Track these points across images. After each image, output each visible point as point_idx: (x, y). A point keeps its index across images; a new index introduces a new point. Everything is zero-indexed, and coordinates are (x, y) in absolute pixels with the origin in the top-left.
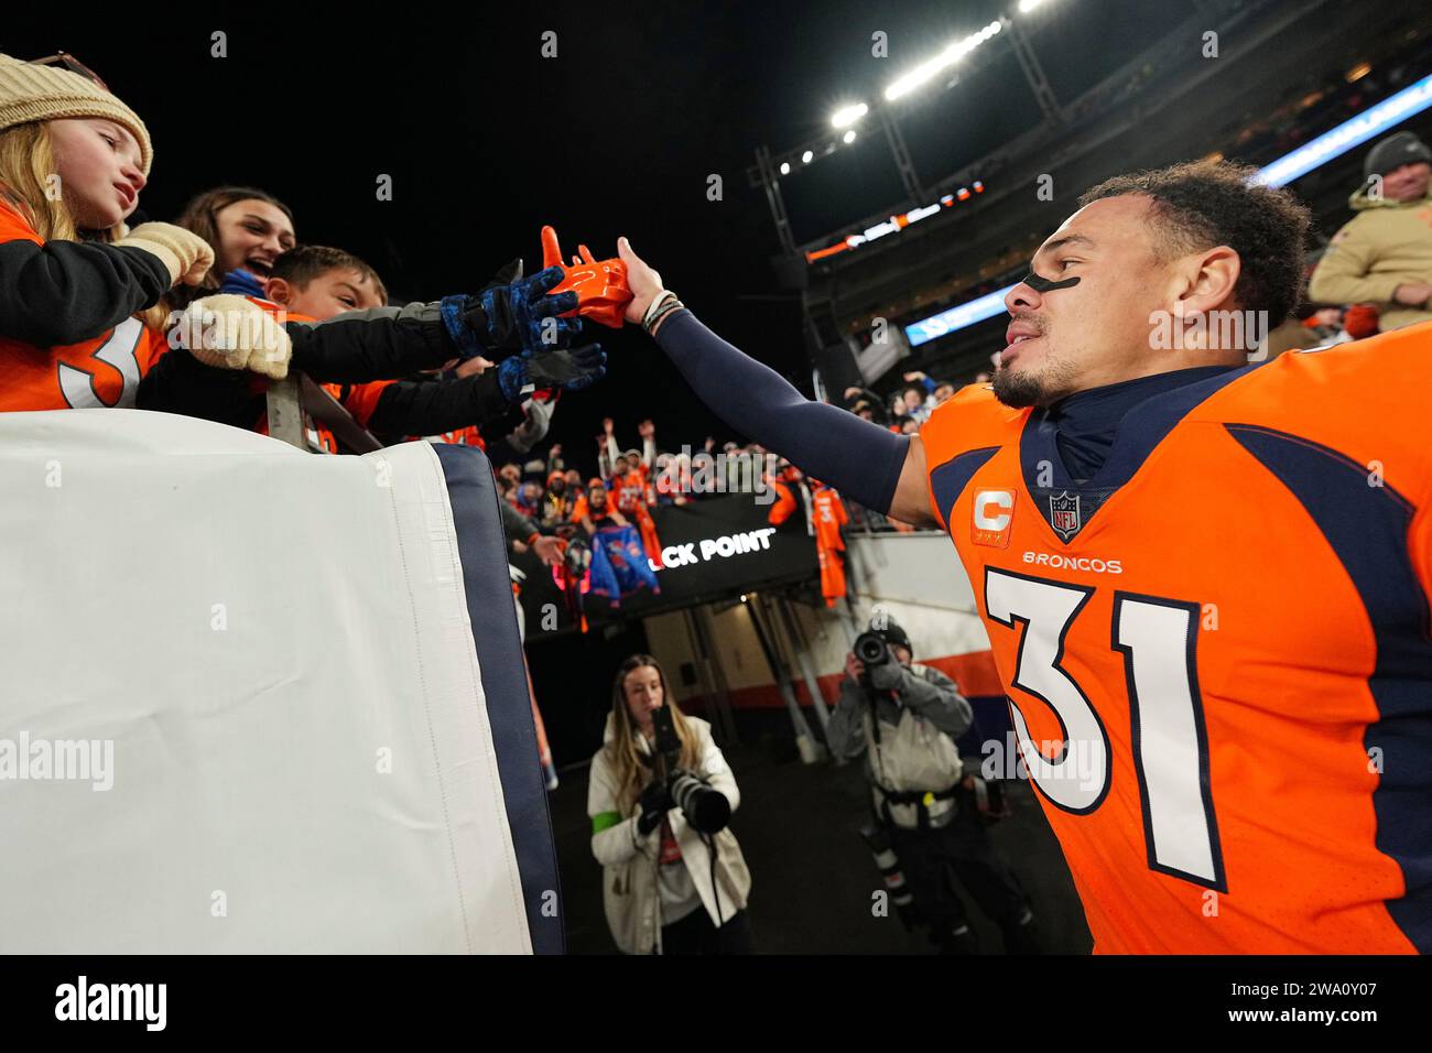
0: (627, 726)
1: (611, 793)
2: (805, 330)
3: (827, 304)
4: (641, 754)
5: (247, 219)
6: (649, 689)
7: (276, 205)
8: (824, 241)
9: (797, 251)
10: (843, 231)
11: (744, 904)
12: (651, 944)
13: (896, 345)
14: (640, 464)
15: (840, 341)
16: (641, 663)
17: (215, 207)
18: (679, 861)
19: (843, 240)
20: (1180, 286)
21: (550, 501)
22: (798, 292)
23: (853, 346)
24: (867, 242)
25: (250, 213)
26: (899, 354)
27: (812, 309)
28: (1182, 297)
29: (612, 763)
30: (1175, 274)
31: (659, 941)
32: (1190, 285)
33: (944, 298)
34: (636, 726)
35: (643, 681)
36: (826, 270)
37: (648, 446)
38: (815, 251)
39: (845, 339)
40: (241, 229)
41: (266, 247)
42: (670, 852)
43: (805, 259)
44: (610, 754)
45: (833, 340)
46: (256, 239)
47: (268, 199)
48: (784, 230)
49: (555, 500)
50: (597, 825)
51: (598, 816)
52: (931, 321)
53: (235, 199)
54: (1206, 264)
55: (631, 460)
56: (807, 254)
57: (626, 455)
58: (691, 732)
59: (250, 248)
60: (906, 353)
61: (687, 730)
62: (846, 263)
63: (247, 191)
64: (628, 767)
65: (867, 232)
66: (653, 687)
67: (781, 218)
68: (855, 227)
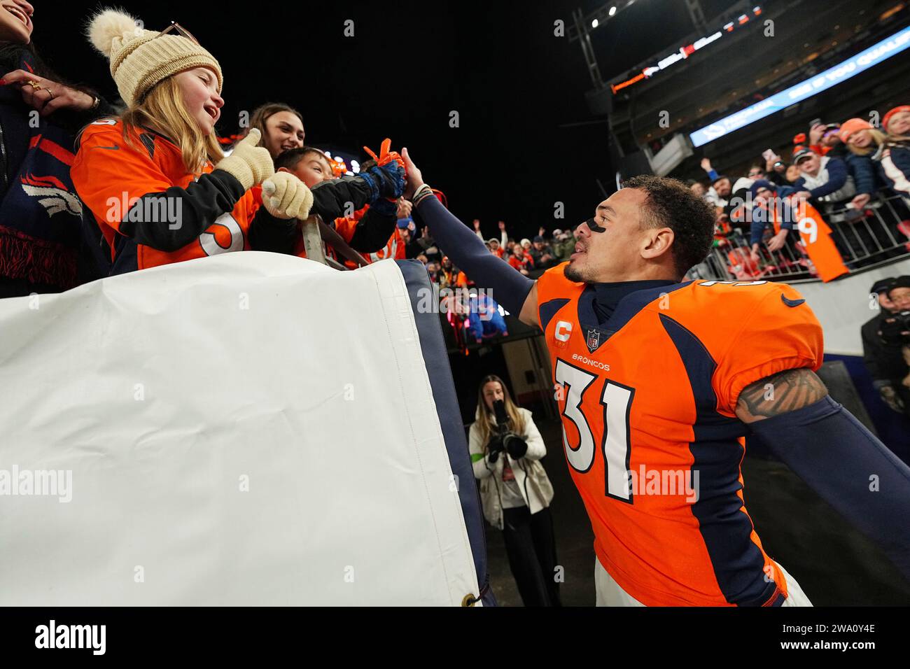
0: (484, 412)
1: (478, 444)
2: (610, 144)
3: (628, 123)
4: (492, 426)
5: (282, 124)
6: (495, 393)
7: (294, 113)
8: (625, 75)
9: (604, 85)
10: (641, 65)
11: (548, 505)
12: (498, 518)
13: (682, 148)
14: (498, 248)
15: (638, 149)
16: (491, 379)
17: (265, 116)
18: (513, 480)
19: (641, 72)
20: (647, 243)
21: (443, 275)
22: (605, 117)
23: (647, 153)
24: (660, 70)
25: (283, 120)
26: (684, 154)
27: (615, 128)
28: (647, 248)
29: (479, 429)
30: (646, 236)
31: (502, 517)
32: (652, 243)
33: (723, 107)
34: (489, 412)
35: (492, 389)
36: (627, 97)
37: (504, 235)
38: (618, 84)
39: (641, 148)
40: (278, 130)
41: (291, 140)
42: (509, 475)
43: (611, 90)
44: (478, 426)
45: (631, 148)
46: (286, 135)
47: (291, 110)
48: (594, 71)
49: (446, 274)
50: (474, 458)
51: (474, 455)
52: (712, 127)
53: (274, 111)
54: (660, 234)
55: (492, 245)
56: (612, 86)
57: (489, 242)
58: (520, 416)
59: (283, 141)
60: (690, 153)
61: (517, 415)
62: (643, 89)
63: (279, 106)
64: (486, 431)
65: (660, 63)
66: (498, 393)
67: (592, 62)
68: (650, 60)
